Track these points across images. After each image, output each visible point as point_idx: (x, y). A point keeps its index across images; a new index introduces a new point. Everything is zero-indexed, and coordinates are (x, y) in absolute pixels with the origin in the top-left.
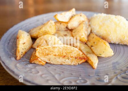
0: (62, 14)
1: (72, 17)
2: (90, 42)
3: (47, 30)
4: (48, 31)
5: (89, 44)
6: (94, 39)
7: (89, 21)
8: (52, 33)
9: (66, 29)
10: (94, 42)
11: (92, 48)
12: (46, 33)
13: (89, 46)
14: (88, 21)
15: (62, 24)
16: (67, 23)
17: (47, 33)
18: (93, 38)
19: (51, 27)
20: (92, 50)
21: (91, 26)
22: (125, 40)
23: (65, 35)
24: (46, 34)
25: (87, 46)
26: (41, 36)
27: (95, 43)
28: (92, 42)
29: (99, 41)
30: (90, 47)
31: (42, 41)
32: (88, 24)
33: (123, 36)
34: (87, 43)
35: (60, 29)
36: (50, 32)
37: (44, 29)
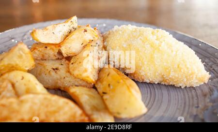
0: (47, 29)
1: (70, 32)
2: (102, 82)
3: (13, 63)
4: (17, 65)
5: (101, 87)
6: (110, 77)
7: (104, 39)
8: (26, 67)
9: (58, 56)
10: (109, 85)
11: (105, 97)
12: (12, 68)
13: (98, 93)
14: (102, 39)
15: (48, 48)
16: (59, 45)
17: (16, 68)
18: (108, 75)
19: (20, 57)
20: (103, 101)
21: (108, 48)
22: (170, 77)
23: (54, 69)
24: (13, 70)
25: (96, 92)
26: (5, 73)
27: (111, 87)
28: (105, 83)
29: (118, 82)
30: (102, 94)
31: (4, 84)
32: (101, 46)
33: (167, 70)
34: (96, 86)
35: (46, 56)
36: (21, 66)
37: (6, 62)
